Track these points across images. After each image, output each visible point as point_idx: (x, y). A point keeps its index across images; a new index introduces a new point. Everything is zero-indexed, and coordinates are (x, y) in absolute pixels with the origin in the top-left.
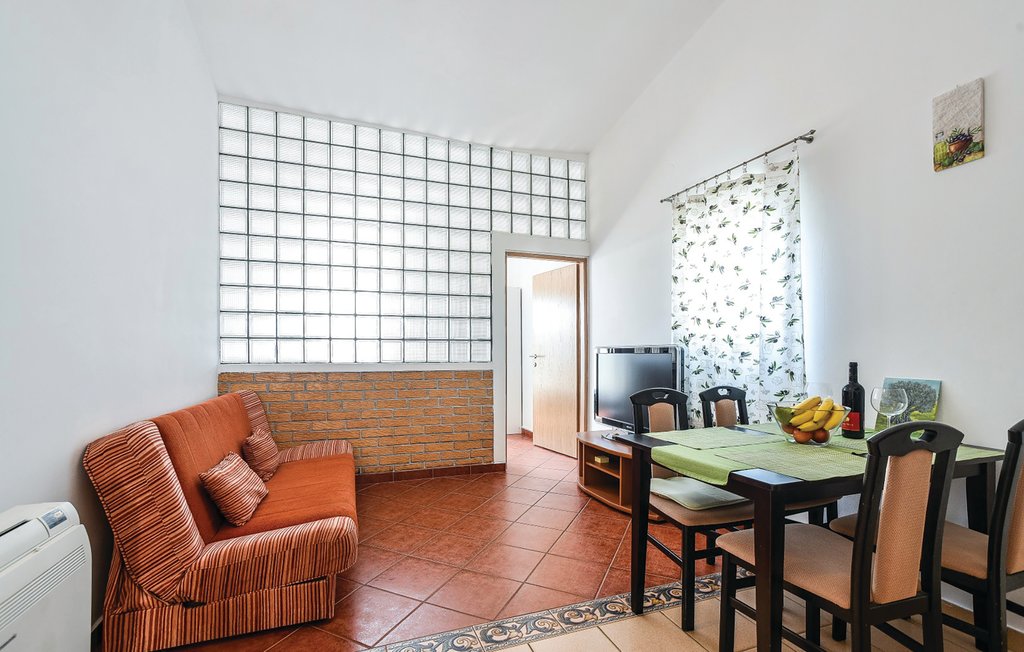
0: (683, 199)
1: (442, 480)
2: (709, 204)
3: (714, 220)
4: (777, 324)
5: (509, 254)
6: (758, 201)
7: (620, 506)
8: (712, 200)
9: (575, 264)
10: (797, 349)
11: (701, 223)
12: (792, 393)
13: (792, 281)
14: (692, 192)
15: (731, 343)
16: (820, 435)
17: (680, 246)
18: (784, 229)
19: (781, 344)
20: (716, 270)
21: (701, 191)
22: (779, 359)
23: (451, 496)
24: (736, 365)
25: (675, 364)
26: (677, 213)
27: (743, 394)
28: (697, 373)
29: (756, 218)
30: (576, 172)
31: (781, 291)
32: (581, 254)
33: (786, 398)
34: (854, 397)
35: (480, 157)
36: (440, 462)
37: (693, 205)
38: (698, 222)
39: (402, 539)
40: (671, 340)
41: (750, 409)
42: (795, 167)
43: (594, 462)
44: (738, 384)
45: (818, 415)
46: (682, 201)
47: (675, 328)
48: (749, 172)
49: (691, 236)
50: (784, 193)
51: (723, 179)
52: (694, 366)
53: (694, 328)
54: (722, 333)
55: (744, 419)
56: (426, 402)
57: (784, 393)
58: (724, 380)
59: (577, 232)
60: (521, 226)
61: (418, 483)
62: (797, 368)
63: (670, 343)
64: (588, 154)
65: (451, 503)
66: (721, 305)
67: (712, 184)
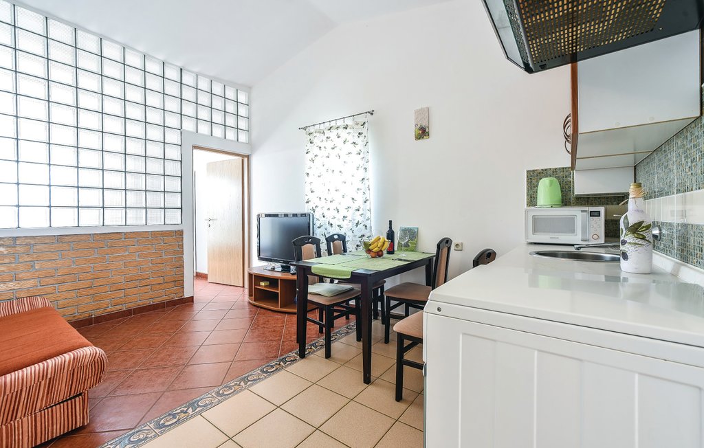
0: (312, 130)
1: (142, 316)
2: (326, 136)
3: (329, 144)
4: (360, 202)
5: (195, 147)
6: (351, 139)
7: (279, 309)
8: (327, 133)
9: (241, 158)
10: (368, 214)
11: (322, 145)
12: (366, 236)
13: (365, 181)
14: (317, 127)
15: (338, 211)
16: (380, 253)
17: (310, 156)
18: (362, 155)
19: (361, 212)
20: (330, 171)
21: (322, 127)
22: (360, 219)
23: (155, 325)
24: (341, 223)
25: (309, 223)
26: (309, 137)
27: (344, 237)
28: (319, 227)
29: (349, 146)
30: (242, 98)
31: (360, 185)
32: (246, 152)
33: (364, 238)
34: (391, 235)
35: (172, 73)
36: (139, 303)
37: (317, 134)
38: (320, 145)
39: (125, 360)
40: (306, 209)
41: (348, 245)
42: (366, 125)
43: (259, 285)
44: (342, 232)
45: (380, 244)
46: (311, 131)
47: (307, 202)
48: (346, 123)
49: (316, 151)
50: (362, 137)
51: (333, 124)
52: (317, 224)
53: (318, 202)
54: (333, 206)
55: (345, 250)
56: (125, 256)
57: (363, 236)
58: (334, 231)
59: (243, 137)
60: (204, 129)
61: (119, 322)
62: (368, 223)
63: (306, 211)
64: (250, 88)
65: (158, 329)
66: (333, 190)
67: (327, 125)
